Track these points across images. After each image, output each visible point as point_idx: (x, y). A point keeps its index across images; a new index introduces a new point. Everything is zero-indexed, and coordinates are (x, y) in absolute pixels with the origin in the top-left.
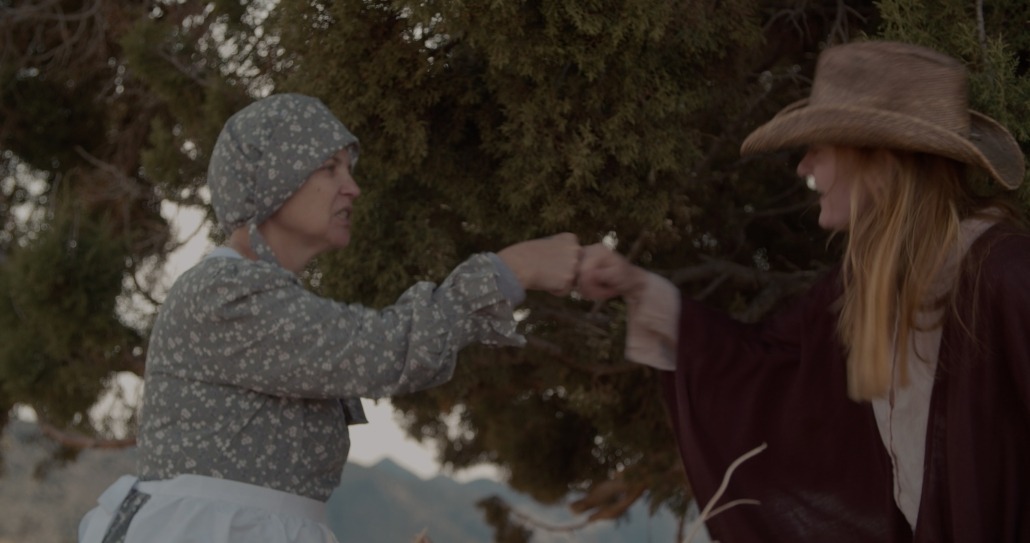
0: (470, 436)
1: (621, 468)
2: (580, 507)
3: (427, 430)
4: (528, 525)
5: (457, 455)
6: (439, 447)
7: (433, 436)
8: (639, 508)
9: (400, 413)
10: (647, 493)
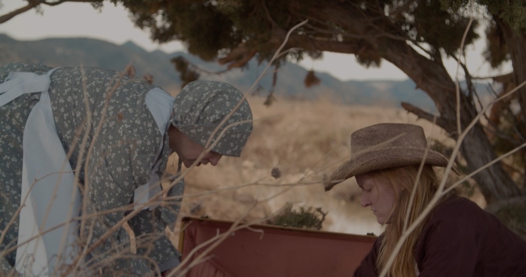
0: (168, 25)
1: (244, 41)
2: (223, 61)
3: (145, 22)
4: (198, 71)
5: (161, 36)
6: (151, 31)
7: (149, 26)
8: (253, 61)
9: (131, 14)
10: (257, 54)
